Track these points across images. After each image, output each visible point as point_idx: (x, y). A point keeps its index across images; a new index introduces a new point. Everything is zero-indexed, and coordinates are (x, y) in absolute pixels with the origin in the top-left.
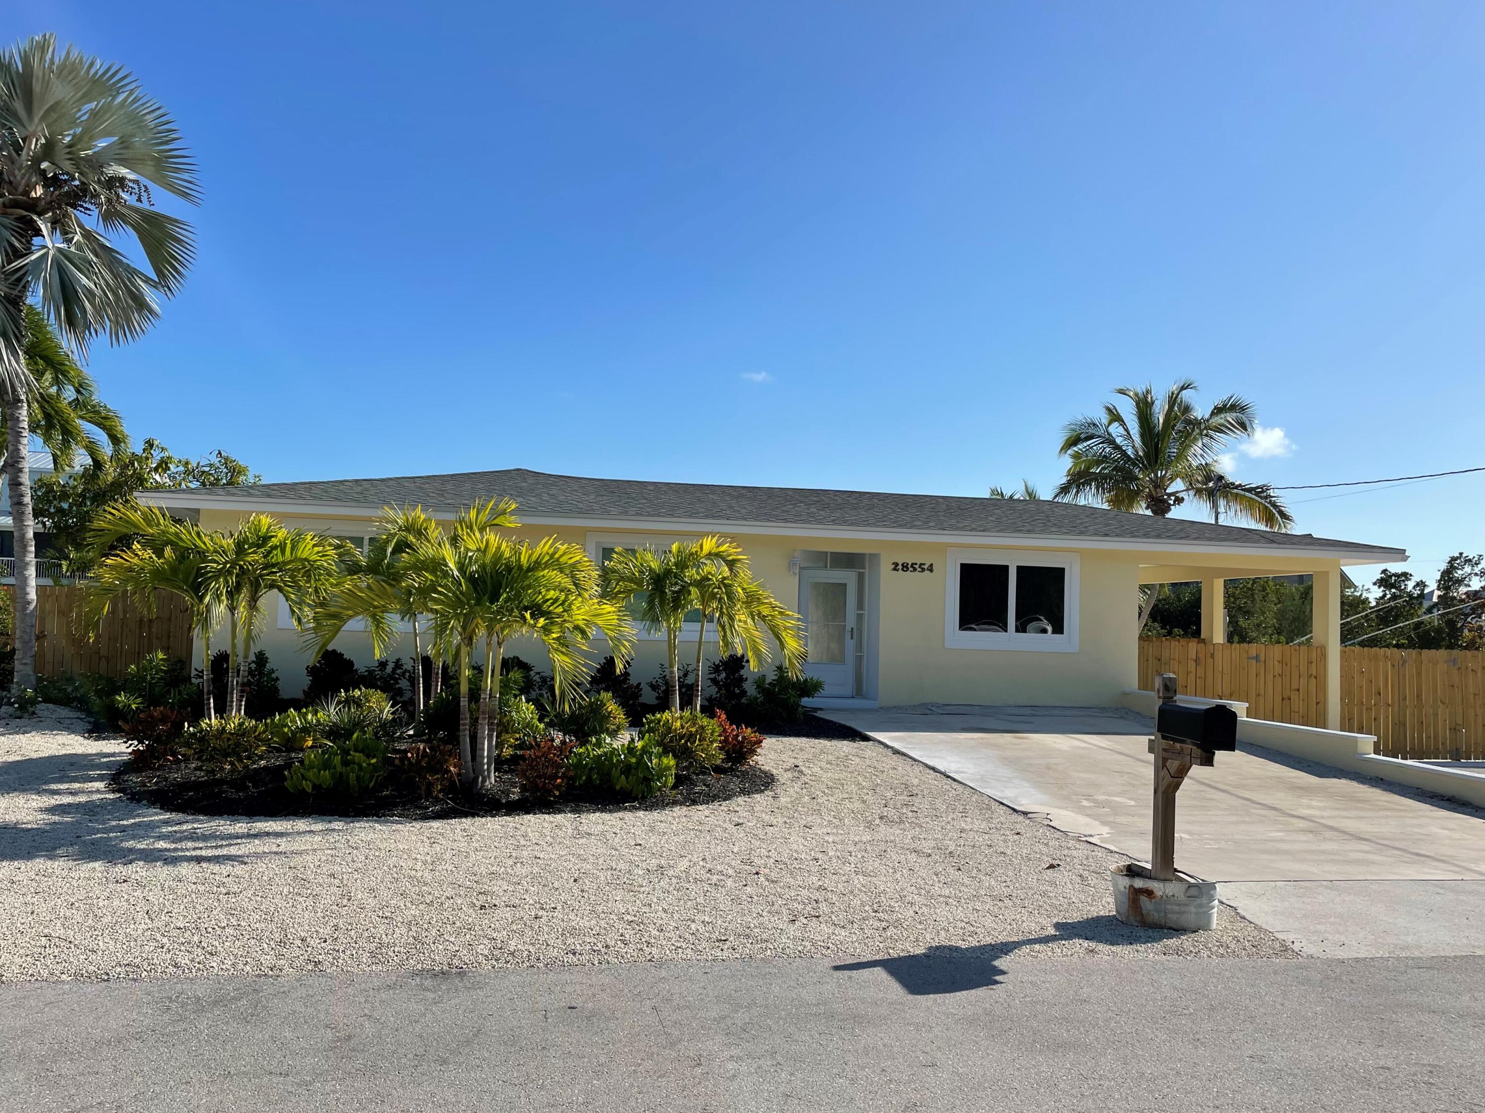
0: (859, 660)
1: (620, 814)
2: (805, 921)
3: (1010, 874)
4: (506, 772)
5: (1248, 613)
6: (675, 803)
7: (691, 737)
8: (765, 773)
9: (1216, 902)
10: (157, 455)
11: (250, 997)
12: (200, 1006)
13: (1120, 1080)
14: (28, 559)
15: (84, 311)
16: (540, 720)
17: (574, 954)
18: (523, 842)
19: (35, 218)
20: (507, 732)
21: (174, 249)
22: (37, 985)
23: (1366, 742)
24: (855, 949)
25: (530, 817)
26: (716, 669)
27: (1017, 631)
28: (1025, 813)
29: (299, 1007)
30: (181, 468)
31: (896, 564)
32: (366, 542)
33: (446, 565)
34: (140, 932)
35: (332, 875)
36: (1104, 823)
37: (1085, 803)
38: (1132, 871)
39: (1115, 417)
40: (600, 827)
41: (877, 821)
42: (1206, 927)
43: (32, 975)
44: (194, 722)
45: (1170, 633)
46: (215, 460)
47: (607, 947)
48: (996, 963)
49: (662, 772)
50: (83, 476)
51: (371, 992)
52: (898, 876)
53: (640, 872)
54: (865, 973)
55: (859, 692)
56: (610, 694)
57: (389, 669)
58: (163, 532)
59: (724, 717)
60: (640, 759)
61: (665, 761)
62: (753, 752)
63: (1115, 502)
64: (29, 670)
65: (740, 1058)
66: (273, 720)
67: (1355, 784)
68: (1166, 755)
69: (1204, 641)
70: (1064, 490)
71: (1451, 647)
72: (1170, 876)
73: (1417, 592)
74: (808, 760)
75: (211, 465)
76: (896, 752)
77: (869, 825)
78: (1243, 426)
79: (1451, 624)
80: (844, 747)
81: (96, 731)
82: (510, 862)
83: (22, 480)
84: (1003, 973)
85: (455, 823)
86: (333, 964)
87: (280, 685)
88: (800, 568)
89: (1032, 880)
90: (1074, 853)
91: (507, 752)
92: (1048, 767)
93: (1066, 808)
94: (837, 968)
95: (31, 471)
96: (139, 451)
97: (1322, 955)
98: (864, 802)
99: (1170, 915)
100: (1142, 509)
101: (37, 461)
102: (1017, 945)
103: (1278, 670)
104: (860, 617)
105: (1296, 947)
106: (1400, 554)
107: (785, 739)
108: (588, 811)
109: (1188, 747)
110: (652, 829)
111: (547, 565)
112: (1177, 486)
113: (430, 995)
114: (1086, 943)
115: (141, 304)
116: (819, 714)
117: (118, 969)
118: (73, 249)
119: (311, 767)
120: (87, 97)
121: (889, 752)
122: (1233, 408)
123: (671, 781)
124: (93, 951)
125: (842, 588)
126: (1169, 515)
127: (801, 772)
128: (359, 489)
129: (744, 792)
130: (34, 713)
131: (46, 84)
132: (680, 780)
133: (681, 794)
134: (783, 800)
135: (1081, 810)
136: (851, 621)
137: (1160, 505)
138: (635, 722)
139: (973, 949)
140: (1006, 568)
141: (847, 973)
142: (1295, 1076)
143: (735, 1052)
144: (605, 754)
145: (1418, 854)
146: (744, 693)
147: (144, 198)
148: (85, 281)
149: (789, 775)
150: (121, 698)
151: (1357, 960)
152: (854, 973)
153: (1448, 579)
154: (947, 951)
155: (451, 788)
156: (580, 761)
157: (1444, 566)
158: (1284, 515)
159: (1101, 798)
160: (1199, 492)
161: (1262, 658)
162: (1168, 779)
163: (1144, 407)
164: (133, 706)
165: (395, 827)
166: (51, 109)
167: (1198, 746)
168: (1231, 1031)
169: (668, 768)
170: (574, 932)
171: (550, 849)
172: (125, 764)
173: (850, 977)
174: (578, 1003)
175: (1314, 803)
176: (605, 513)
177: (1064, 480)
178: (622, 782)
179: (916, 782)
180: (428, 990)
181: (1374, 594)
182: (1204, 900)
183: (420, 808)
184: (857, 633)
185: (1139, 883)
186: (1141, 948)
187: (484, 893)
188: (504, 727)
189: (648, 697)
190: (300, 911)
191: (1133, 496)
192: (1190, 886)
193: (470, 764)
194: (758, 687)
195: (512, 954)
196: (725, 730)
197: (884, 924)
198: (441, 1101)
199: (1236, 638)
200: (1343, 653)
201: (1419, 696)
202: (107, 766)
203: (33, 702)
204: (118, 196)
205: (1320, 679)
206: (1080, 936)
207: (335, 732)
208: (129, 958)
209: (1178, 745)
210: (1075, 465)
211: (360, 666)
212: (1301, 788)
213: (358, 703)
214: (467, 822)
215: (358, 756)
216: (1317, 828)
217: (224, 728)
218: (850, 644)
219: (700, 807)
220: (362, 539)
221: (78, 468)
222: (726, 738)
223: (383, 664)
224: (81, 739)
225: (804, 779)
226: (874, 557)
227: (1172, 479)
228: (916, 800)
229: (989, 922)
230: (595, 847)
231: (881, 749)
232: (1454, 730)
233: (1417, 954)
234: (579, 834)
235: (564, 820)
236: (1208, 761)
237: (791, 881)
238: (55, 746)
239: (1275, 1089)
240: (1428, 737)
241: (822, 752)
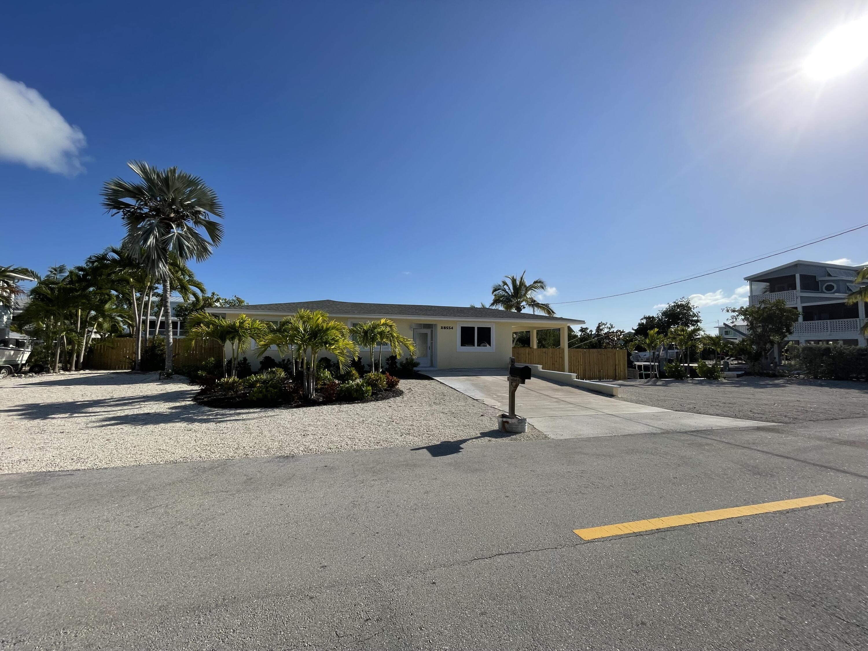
0: (432, 356)
1: (354, 405)
2: (405, 435)
3: (470, 418)
4: (319, 393)
5: (545, 340)
6: (371, 401)
7: (377, 380)
8: (400, 391)
9: (527, 424)
10: (216, 297)
11: (222, 467)
12: (204, 470)
13: (491, 480)
14: (169, 330)
15: (186, 253)
16: (332, 376)
17: (330, 449)
18: (321, 414)
19: (171, 223)
20: (319, 380)
21: (218, 233)
22: (152, 465)
23: (574, 375)
24: (419, 443)
25: (325, 406)
26: (388, 359)
27: (478, 346)
28: (477, 400)
29: (237, 469)
30: (224, 301)
31: (442, 327)
32: (279, 323)
33: (299, 329)
34: (191, 447)
35: (258, 427)
36: (499, 402)
37: (494, 396)
38: (503, 416)
39: (505, 283)
40: (347, 409)
41: (433, 404)
42: (524, 432)
43: (150, 463)
44: (219, 379)
45: (524, 346)
46: (235, 299)
47: (341, 446)
48: (461, 446)
49: (367, 391)
50: (192, 304)
51: (262, 463)
52: (436, 420)
53: (357, 422)
54: (421, 451)
55: (432, 365)
56: (354, 368)
57: (286, 362)
58: (210, 321)
59: (388, 374)
60: (361, 388)
61: (368, 388)
62: (397, 384)
63: (507, 308)
64: (170, 364)
65: (376, 480)
66: (246, 378)
67: (571, 388)
68: (512, 381)
69: (531, 348)
70: (493, 304)
71: (600, 348)
72: (513, 417)
73: (590, 333)
74: (414, 386)
75: (233, 300)
76: (441, 383)
77: (430, 405)
78: (543, 288)
79: (599, 342)
80: (426, 382)
81: (192, 382)
82: (316, 421)
83: (168, 305)
84: (462, 449)
85: (301, 409)
86: (252, 455)
87: (252, 368)
88: (413, 329)
89: (476, 420)
90: (489, 411)
91: (319, 387)
92: (485, 386)
93: (489, 398)
94: (412, 450)
95: (171, 303)
96: (210, 296)
97: (556, 439)
98: (430, 398)
99: (513, 429)
100: (514, 310)
101: (172, 299)
102: (468, 440)
103: (551, 356)
104: (432, 343)
105: (549, 436)
106: (583, 322)
107: (409, 380)
108: (344, 404)
109: (518, 378)
110: (363, 409)
111: (332, 329)
112: (524, 303)
113: (281, 464)
114: (488, 438)
115: (206, 250)
116: (419, 372)
117: (181, 459)
118: (183, 233)
119: (256, 393)
120: (188, 186)
121: (439, 383)
122: (540, 282)
123: (370, 394)
124: (174, 453)
125: (426, 334)
126: (521, 312)
127: (411, 390)
128: (277, 306)
129: (393, 397)
130: (172, 378)
131: (174, 183)
132: (373, 394)
133: (374, 398)
134: (405, 399)
135: (494, 398)
136: (429, 344)
137: (519, 309)
138: (361, 377)
139: (454, 442)
140: (474, 328)
141: (415, 451)
142: (543, 476)
143: (375, 478)
144: (350, 386)
145: (586, 408)
146: (397, 366)
147: (207, 217)
148: (187, 243)
149: (408, 391)
150: (200, 372)
151: (565, 439)
152: (417, 451)
153: (599, 329)
154: (447, 443)
155: (300, 398)
156: (342, 388)
157: (597, 326)
158: (553, 312)
159: (499, 394)
160: (530, 305)
161: (547, 352)
162: (513, 388)
163: (514, 281)
164: (204, 375)
165: (282, 410)
166: (176, 189)
167: (520, 378)
168: (526, 463)
169: (370, 390)
170: (332, 442)
171: (329, 416)
172: (198, 393)
173: (416, 453)
174: (328, 465)
175: (559, 394)
176: (354, 313)
177: (492, 302)
178: (355, 395)
179: (446, 392)
180: (281, 462)
181: (579, 334)
182: (523, 424)
183: (290, 405)
184: (431, 348)
185: (505, 420)
186: (504, 439)
187: (306, 431)
188: (318, 379)
189: (367, 368)
190: (245, 438)
191: (511, 307)
192: (519, 420)
193: (307, 391)
194: (401, 364)
195: (310, 450)
196: (388, 378)
197: (429, 435)
198: (277, 498)
199: (542, 347)
200: (569, 351)
201: (590, 362)
202: (193, 394)
203: (171, 374)
204: (198, 216)
205: (563, 358)
206: (487, 436)
207: (264, 382)
208: (185, 455)
209: (515, 378)
210: (495, 298)
211: (277, 361)
212: (556, 390)
213: (274, 372)
214: (304, 409)
215: (271, 389)
216: (559, 401)
217: (228, 381)
218: (429, 351)
219: (379, 402)
220: (277, 322)
221: (191, 302)
222: (389, 380)
223: (284, 360)
224: (186, 385)
225: (412, 392)
226: (436, 325)
227: (522, 302)
228: (445, 397)
229: (461, 433)
230: (344, 415)
231: (437, 382)
232: (599, 371)
233: (583, 437)
234: (340, 411)
235: (336, 407)
236: (523, 383)
237: (403, 423)
238: (178, 388)
239: (536, 480)
240: (592, 374)
241: (419, 384)
